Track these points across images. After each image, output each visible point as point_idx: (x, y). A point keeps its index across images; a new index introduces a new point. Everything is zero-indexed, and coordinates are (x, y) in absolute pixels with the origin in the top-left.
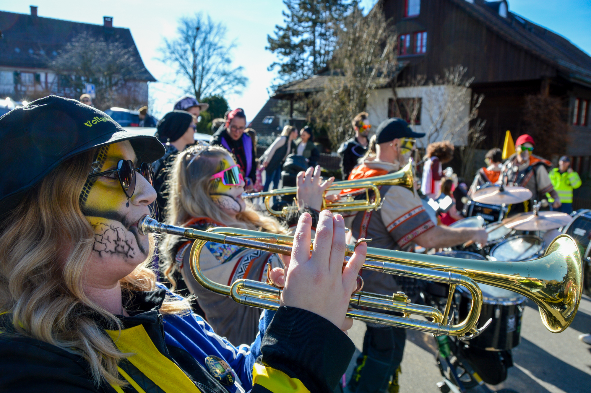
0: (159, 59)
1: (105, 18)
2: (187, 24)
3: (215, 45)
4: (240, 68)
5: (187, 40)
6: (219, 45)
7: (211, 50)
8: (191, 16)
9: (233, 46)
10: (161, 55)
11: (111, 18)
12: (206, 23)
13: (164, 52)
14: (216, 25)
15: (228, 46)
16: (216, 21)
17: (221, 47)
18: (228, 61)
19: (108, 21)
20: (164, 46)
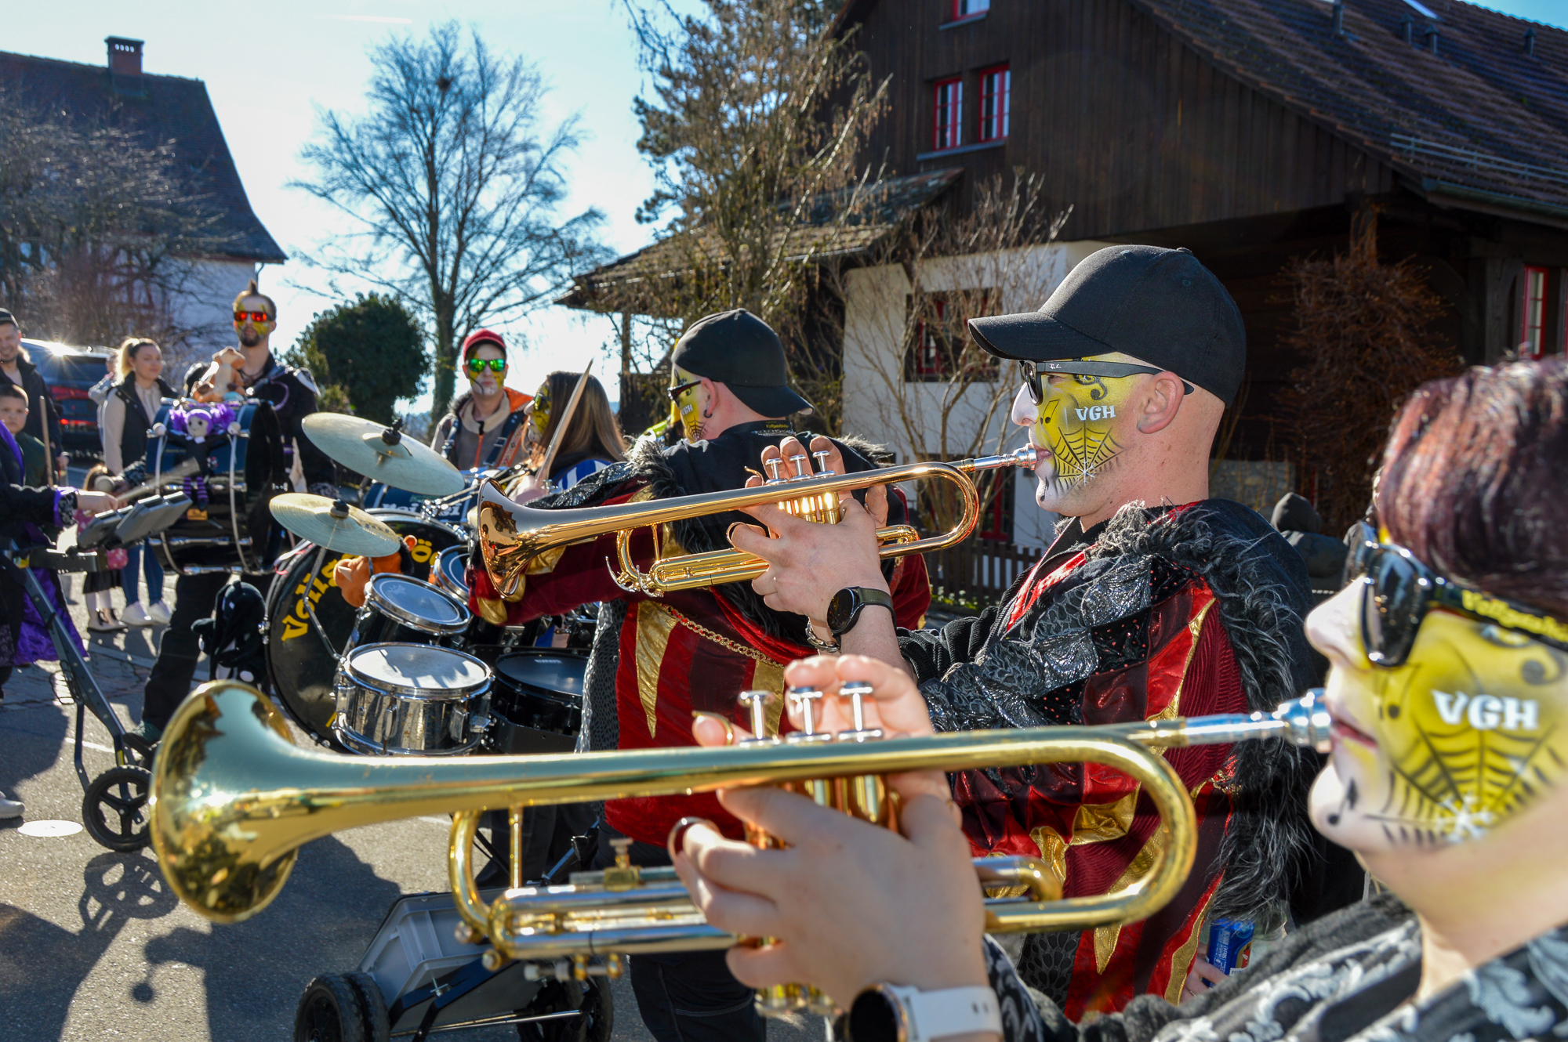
0: (308, 187)
1: (112, 42)
2: (405, 67)
3: (504, 138)
4: (591, 215)
5: (405, 121)
6: (518, 138)
7: (490, 159)
8: (420, 40)
9: (563, 140)
10: (315, 173)
11: (138, 45)
12: (471, 64)
13: (328, 163)
14: (504, 70)
15: (545, 144)
16: (501, 57)
17: (525, 147)
18: (549, 194)
19: (125, 51)
20: (325, 141)
